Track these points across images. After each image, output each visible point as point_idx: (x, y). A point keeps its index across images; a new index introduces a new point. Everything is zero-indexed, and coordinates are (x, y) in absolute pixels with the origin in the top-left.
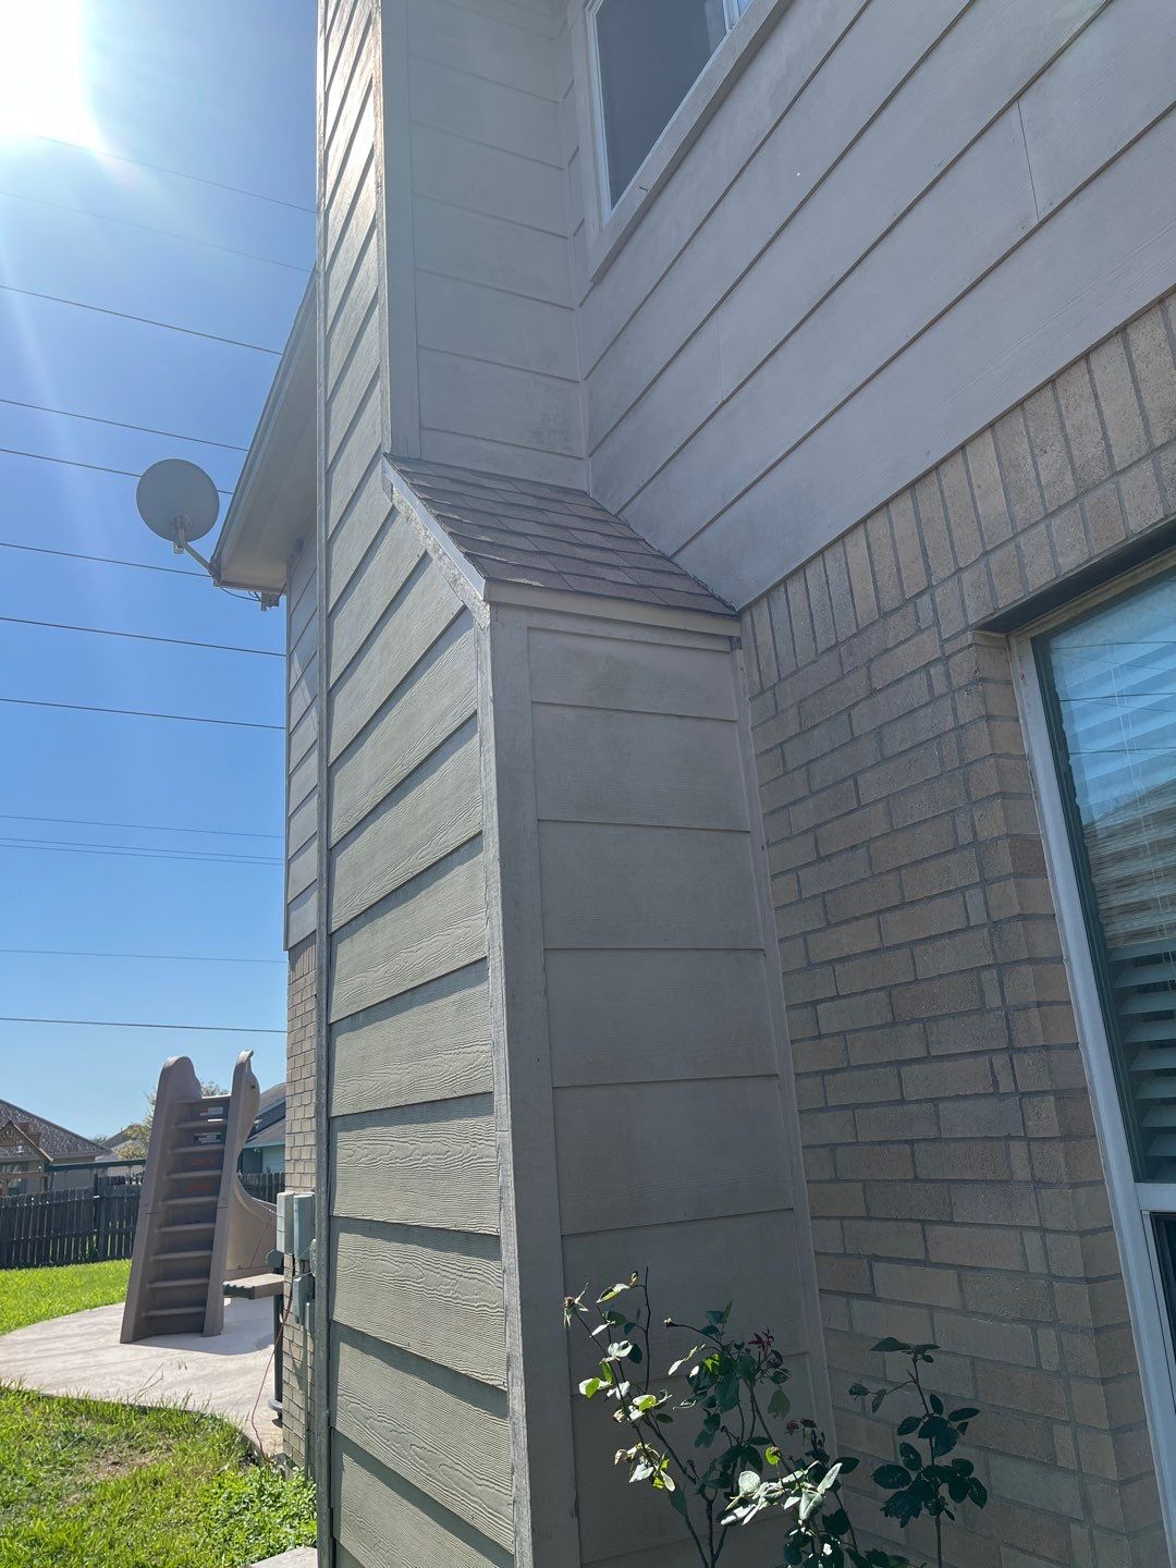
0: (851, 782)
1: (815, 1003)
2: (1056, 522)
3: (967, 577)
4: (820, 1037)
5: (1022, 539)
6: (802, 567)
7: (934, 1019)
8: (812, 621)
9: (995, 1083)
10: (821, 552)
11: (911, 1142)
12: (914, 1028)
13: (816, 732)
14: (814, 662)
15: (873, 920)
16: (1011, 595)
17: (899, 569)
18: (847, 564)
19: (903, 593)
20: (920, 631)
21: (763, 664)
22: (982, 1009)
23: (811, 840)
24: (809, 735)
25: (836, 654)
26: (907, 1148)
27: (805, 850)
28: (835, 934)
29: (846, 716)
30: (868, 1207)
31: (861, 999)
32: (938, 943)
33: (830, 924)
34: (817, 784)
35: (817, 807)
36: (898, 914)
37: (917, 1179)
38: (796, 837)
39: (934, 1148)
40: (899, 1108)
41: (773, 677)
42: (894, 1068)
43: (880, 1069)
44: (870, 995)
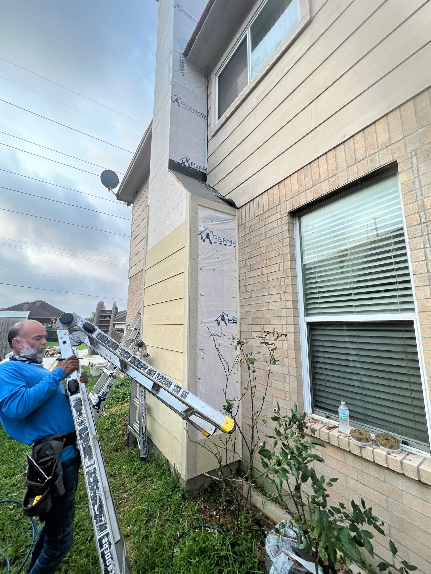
0: (259, 243)
1: (246, 286)
2: (307, 192)
3: (288, 202)
4: (246, 292)
5: (300, 195)
6: (253, 199)
7: (270, 288)
8: (254, 211)
9: (281, 299)
10: (258, 196)
12: (266, 289)
13: (253, 233)
14: (253, 219)
15: (260, 269)
16: (296, 206)
17: (274, 200)
18: (263, 199)
19: (274, 205)
20: (277, 213)
21: (243, 219)
22: (280, 285)
23: (249, 254)
24: (251, 233)
25: (258, 217)
26: (262, 311)
27: (247, 256)
28: (252, 272)
29: (259, 230)
30: (253, 323)
31: (256, 284)
32: (273, 273)
33: (251, 270)
34: (252, 243)
35: (251, 248)
36: (265, 268)
37: (263, 317)
38: (246, 254)
39: (267, 311)
40: (261, 304)
41: (245, 222)
42: (261, 297)
43: (258, 297)
44: (258, 284)
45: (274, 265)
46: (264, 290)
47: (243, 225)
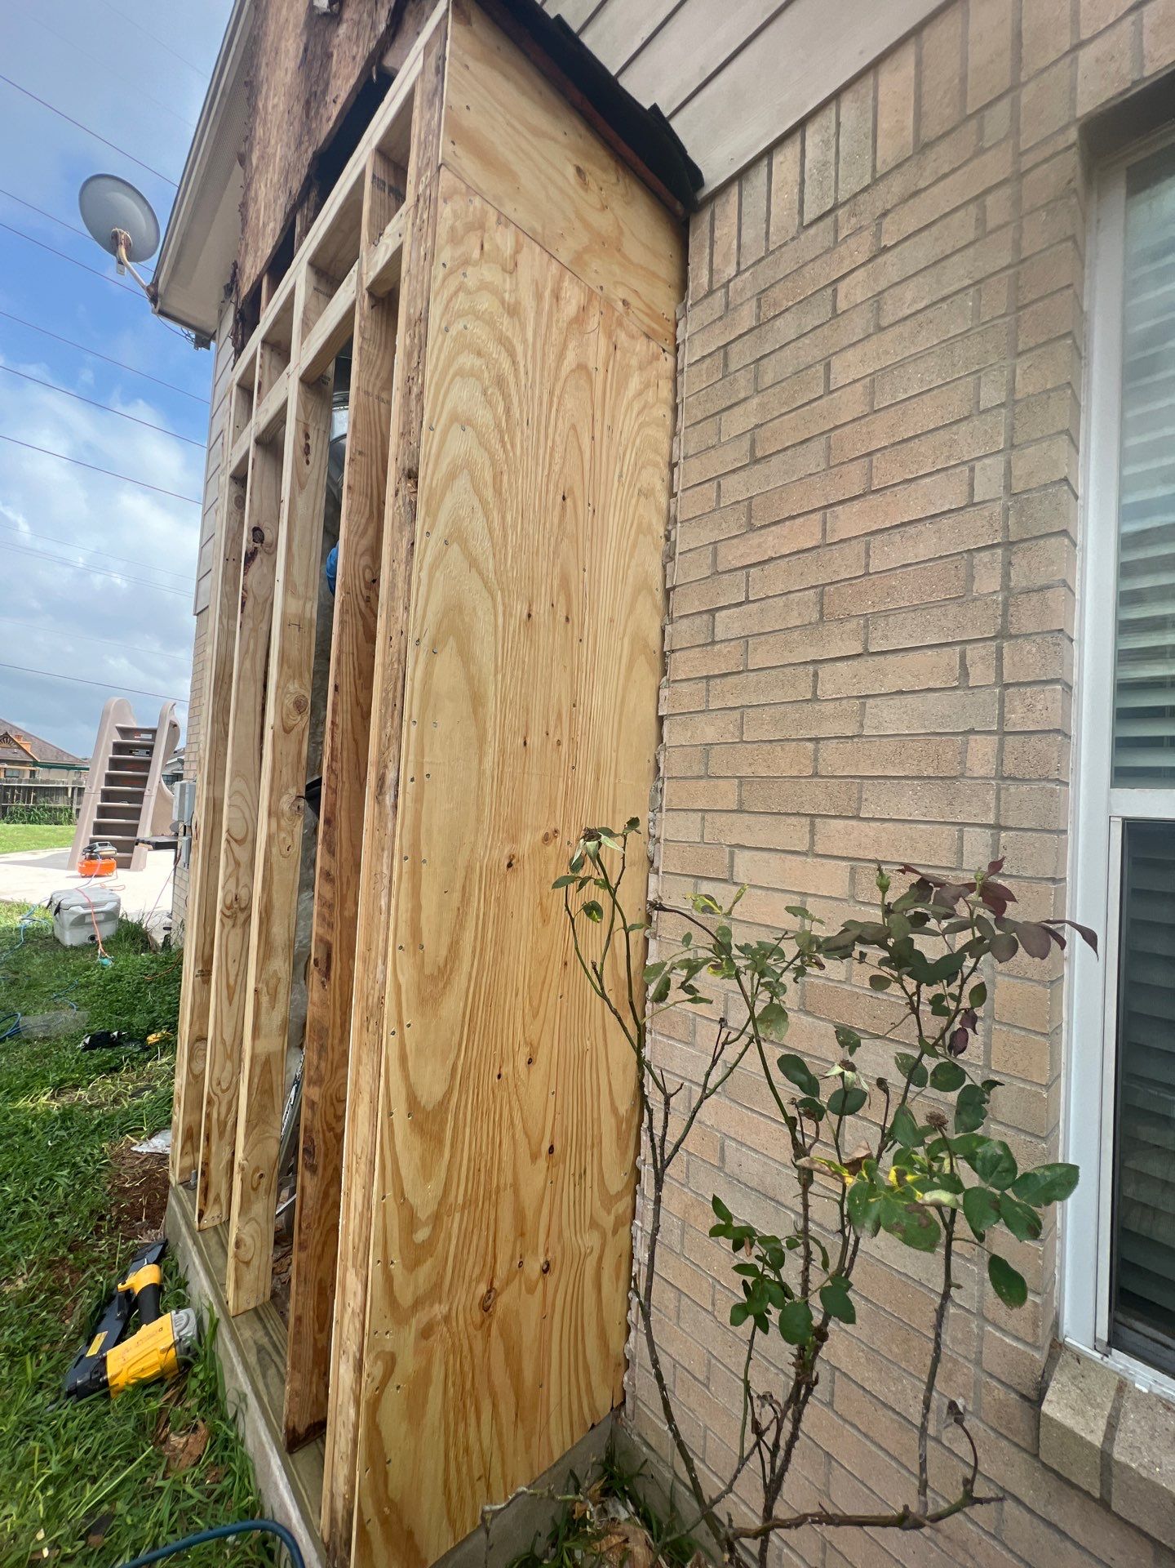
0: (820, 368)
1: (712, 612)
4: (713, 643)
6: (801, 125)
7: (886, 614)
8: (801, 191)
9: (965, 675)
10: (836, 96)
11: (816, 740)
12: (852, 625)
13: (779, 322)
14: (793, 239)
15: (818, 516)
17: (964, 79)
18: (875, 99)
19: (964, 108)
20: (981, 151)
21: (717, 260)
22: (964, 598)
23: (746, 443)
24: (767, 327)
25: (829, 220)
26: (810, 746)
27: (736, 455)
28: (755, 539)
29: (829, 291)
30: (741, 802)
31: (781, 601)
32: (911, 530)
33: (752, 529)
34: (768, 379)
35: (762, 405)
36: (856, 506)
37: (816, 775)
38: (724, 444)
39: (849, 745)
40: (807, 707)
41: (731, 270)
42: (811, 668)
43: (787, 670)
44: (792, 596)
45: (927, 480)
46: (833, 627)
47: (720, 294)
